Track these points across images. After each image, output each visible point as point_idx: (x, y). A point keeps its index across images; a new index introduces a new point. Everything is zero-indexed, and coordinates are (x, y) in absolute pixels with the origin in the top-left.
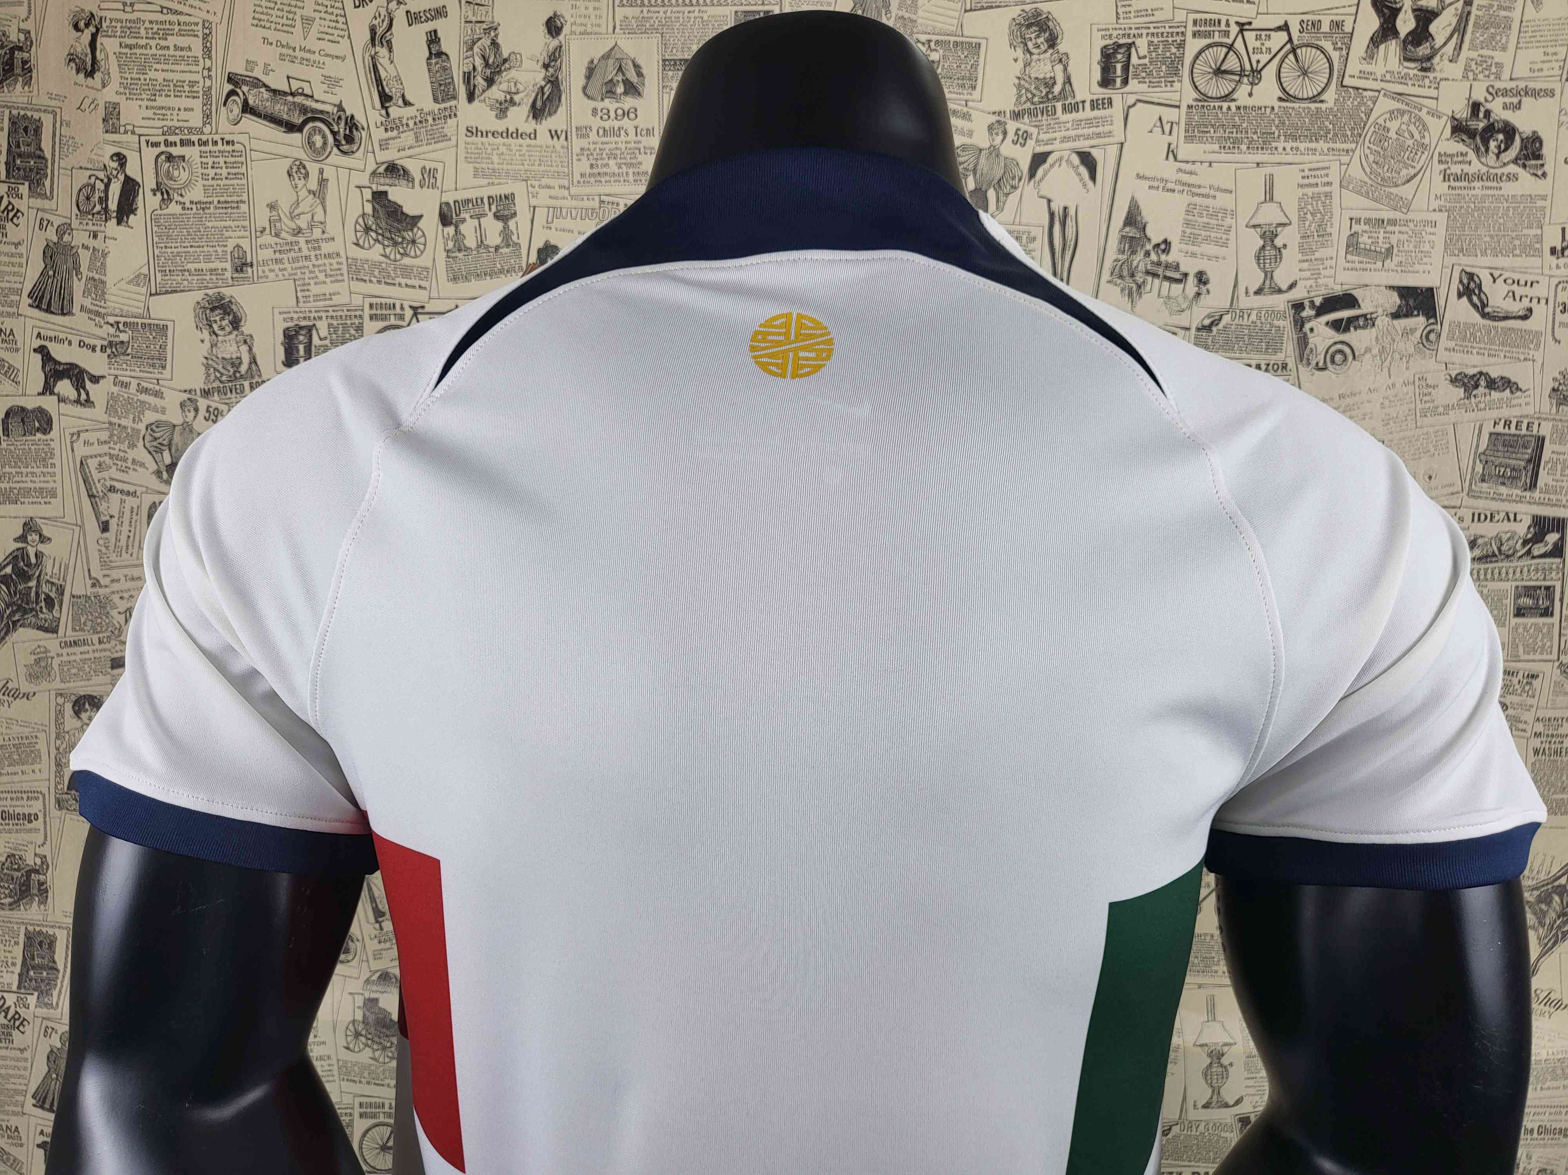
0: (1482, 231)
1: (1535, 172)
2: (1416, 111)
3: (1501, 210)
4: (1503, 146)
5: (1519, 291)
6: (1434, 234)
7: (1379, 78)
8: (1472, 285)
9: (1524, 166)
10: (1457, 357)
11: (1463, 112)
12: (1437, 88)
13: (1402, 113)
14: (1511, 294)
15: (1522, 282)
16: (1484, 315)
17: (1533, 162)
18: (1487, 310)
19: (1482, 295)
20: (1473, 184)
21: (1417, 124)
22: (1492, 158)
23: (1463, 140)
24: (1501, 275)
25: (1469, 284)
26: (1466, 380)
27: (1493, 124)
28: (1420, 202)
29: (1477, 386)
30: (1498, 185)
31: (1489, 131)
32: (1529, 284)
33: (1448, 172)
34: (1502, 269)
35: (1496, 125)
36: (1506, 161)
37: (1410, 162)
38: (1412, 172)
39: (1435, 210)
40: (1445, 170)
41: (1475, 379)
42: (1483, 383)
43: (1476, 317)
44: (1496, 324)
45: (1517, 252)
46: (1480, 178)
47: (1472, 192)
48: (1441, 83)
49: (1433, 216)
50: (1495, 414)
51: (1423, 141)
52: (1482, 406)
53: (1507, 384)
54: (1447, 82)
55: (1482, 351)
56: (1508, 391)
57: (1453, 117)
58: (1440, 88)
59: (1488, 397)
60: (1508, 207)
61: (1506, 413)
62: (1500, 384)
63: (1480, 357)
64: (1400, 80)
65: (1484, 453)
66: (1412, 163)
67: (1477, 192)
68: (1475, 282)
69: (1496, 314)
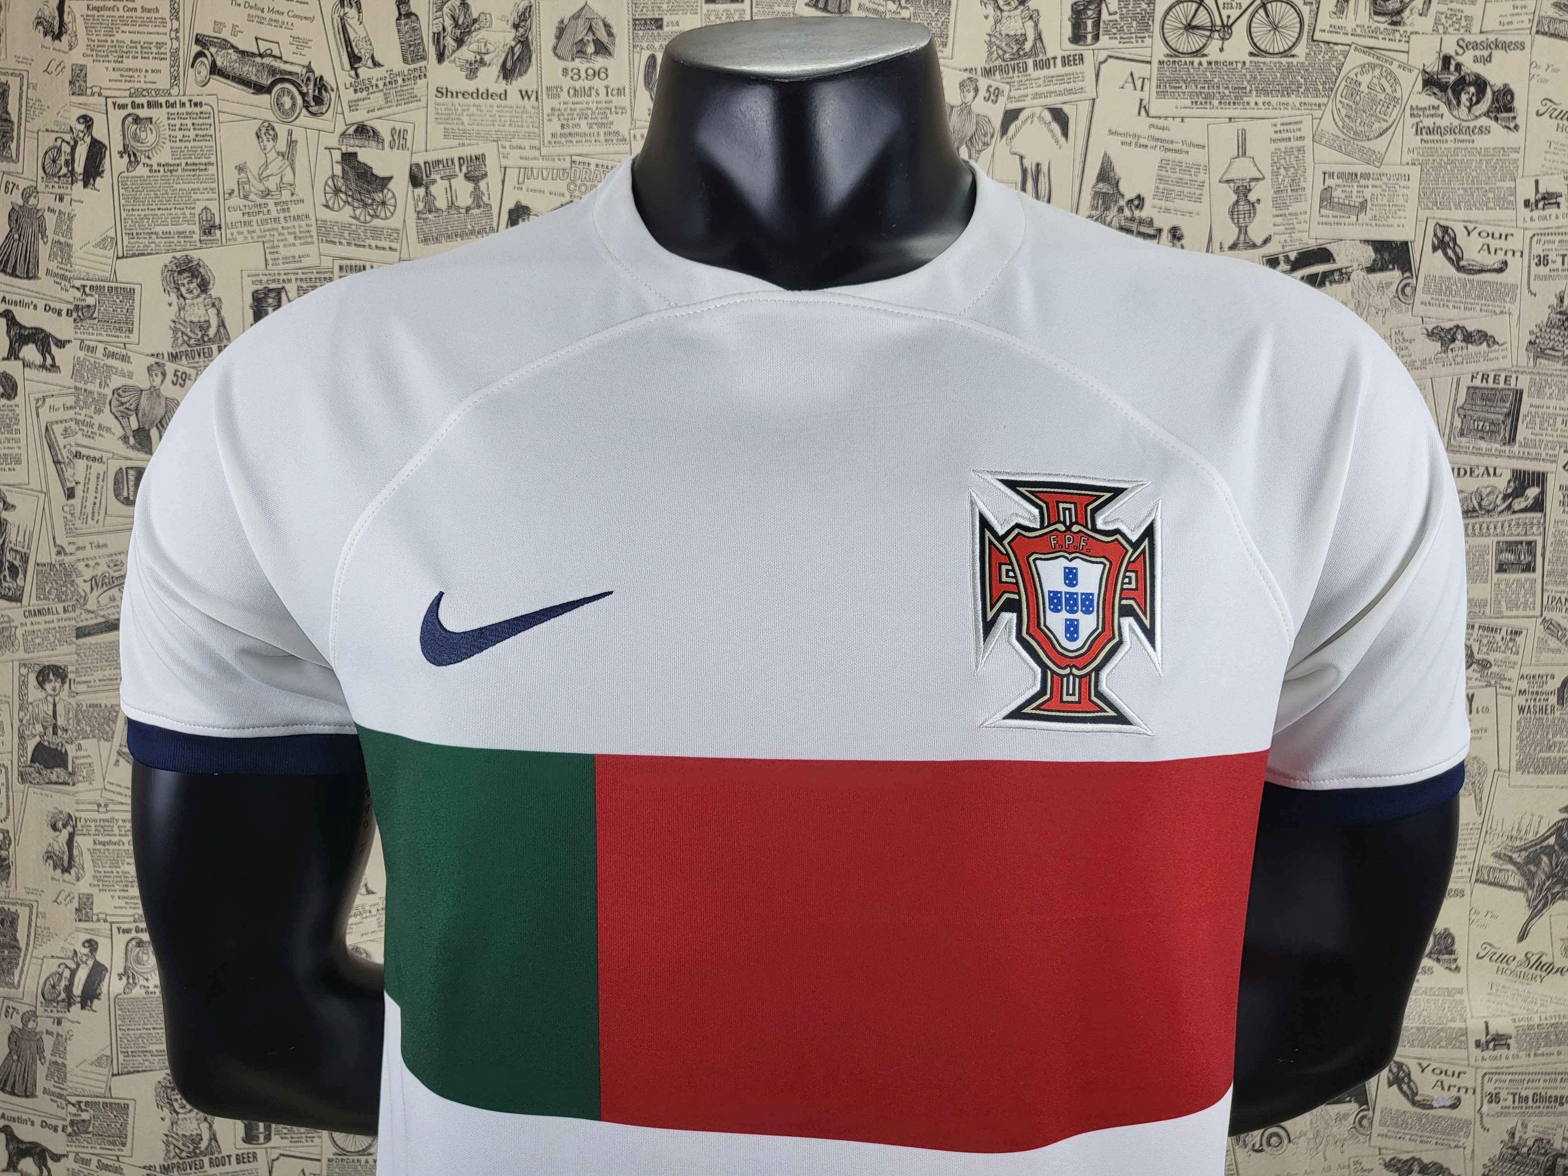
0: (1455, 185)
1: (1507, 124)
2: (1387, 65)
3: (1474, 163)
4: (1474, 99)
5: (1494, 244)
6: (1407, 188)
7: (1350, 32)
8: (1447, 238)
9: (1496, 119)
10: (1433, 311)
11: (1434, 66)
12: (1408, 42)
13: (1373, 67)
14: (1485, 247)
15: (1497, 235)
16: (1460, 269)
17: (1505, 115)
18: (1462, 263)
19: (1457, 248)
20: (1445, 137)
21: (1389, 77)
22: (1463, 110)
23: (1435, 94)
24: (1475, 228)
25: (1443, 237)
26: (1442, 334)
27: (1464, 77)
28: (1393, 156)
29: (1453, 340)
30: (1471, 138)
31: (1460, 85)
32: (1503, 237)
33: (1420, 125)
34: (1476, 222)
35: (1467, 78)
36: (1477, 114)
37: (1382, 116)
38: (1385, 125)
39: (1408, 164)
40: (1417, 124)
41: (1452, 332)
42: (1459, 336)
43: (1451, 271)
44: (1471, 277)
45: (1491, 205)
46: (1452, 131)
47: (1444, 145)
48: (1412, 37)
49: (1406, 170)
50: (1472, 368)
51: (1395, 94)
52: (1459, 359)
53: (1484, 337)
54: (1417, 36)
55: (1458, 305)
56: (1485, 344)
57: (1424, 71)
58: (1411, 42)
59: (1465, 351)
60: (1481, 160)
61: (1483, 366)
62: (1477, 337)
63: (1456, 311)
64: (1370, 34)
65: (1462, 408)
66: (1384, 117)
67: (1450, 145)
68: (1449, 235)
69: (1471, 267)
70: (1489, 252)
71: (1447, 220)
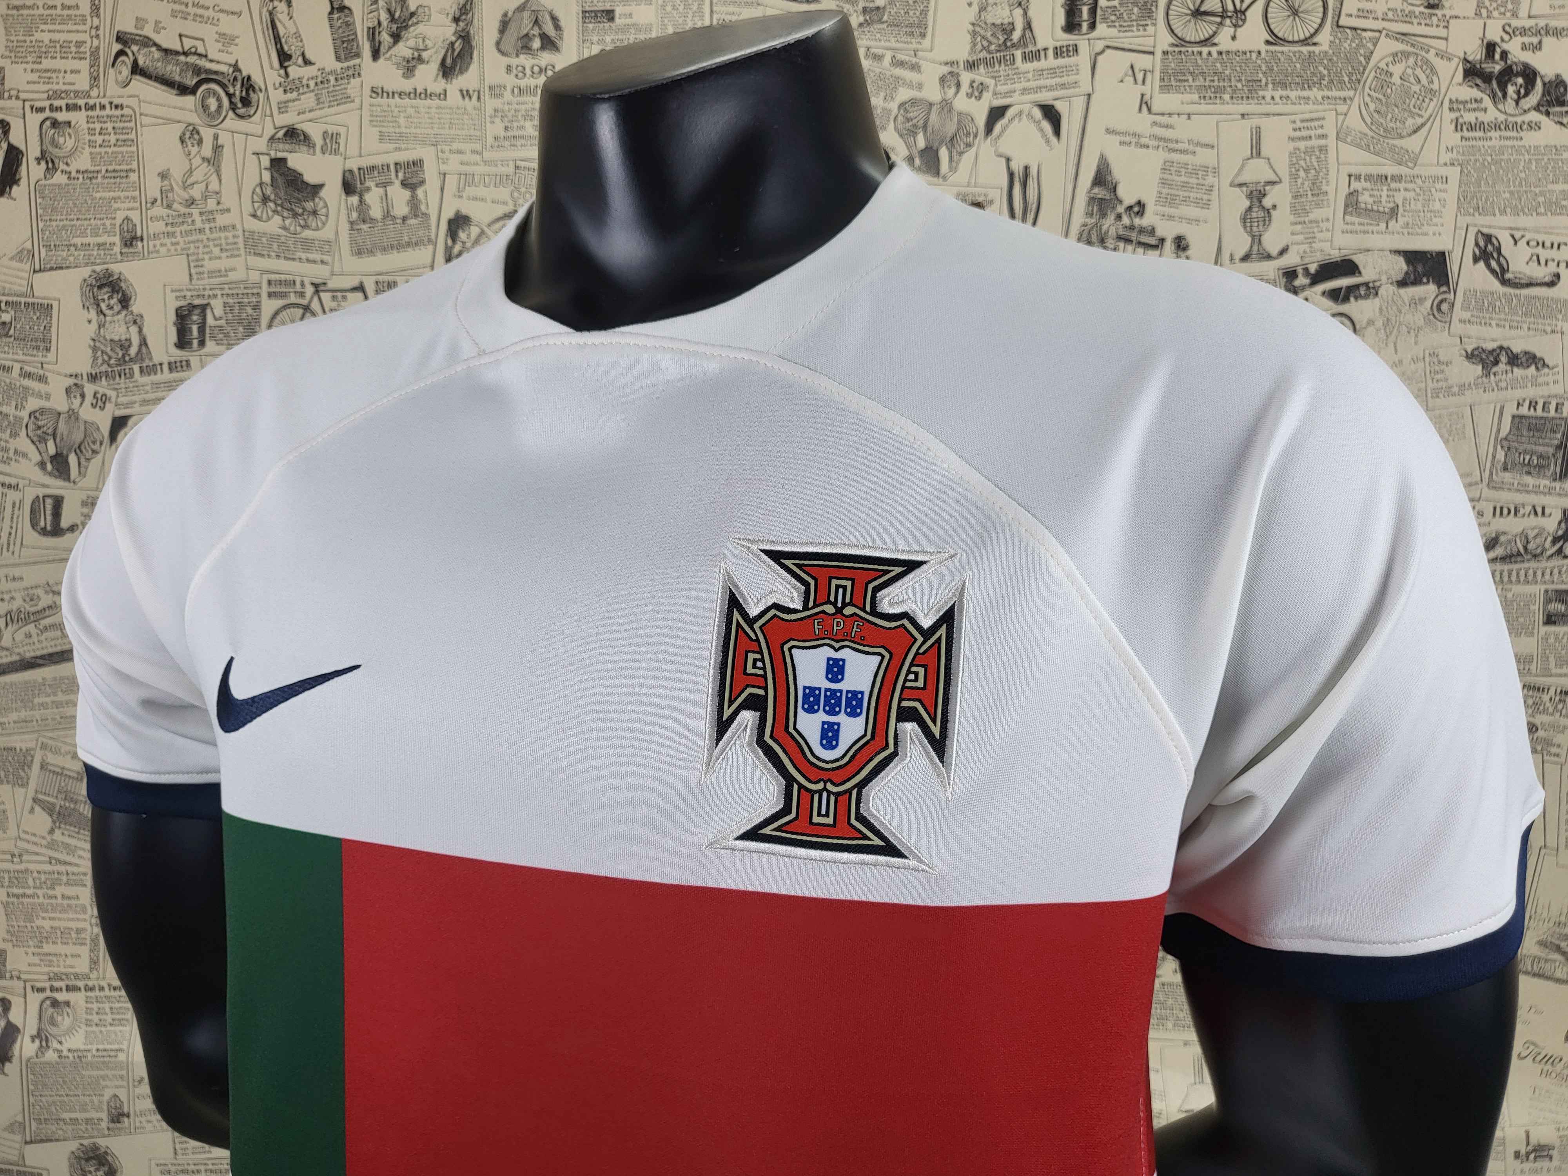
0: (1500, 187)
1: (1560, 120)
2: (1423, 53)
3: (1522, 164)
4: (1522, 91)
5: (1544, 254)
6: (1445, 191)
7: (1380, 16)
8: (1490, 248)
9: (1548, 114)
10: (1473, 330)
11: (1476, 54)
12: (1447, 27)
13: (1406, 55)
14: (1535, 258)
15: (1548, 244)
16: (1504, 282)
17: (1558, 109)
18: (1508, 276)
19: (1502, 259)
20: (1489, 134)
21: (1425, 67)
22: (1510, 103)
23: (1477, 85)
24: (1523, 237)
25: (1486, 247)
26: (1484, 356)
27: (1510, 67)
28: (1429, 155)
29: (1496, 362)
30: (1518, 135)
31: (1507, 75)
32: (1556, 246)
33: (1461, 120)
34: (1525, 229)
35: (1514, 67)
36: (1526, 107)
37: (1417, 111)
38: (1420, 121)
39: (1446, 164)
40: (1457, 119)
41: (1495, 354)
42: (1503, 358)
43: (1495, 284)
44: (1517, 291)
45: (1542, 210)
46: (1497, 127)
47: (1489, 143)
48: (1451, 21)
49: (1443, 171)
50: (1519, 394)
51: (1431, 86)
52: (1503, 385)
53: (1532, 360)
54: (1458, 20)
55: (1502, 323)
56: (1533, 367)
57: (1465, 60)
58: (1450, 27)
59: (1510, 375)
60: (1530, 160)
61: (1531, 392)
62: (1524, 359)
63: (1500, 330)
64: (1402, 19)
65: (1506, 439)
66: (1420, 112)
67: (1494, 142)
68: (1493, 244)
69: (1517, 281)
70: (1539, 263)
71: (1490, 227)
